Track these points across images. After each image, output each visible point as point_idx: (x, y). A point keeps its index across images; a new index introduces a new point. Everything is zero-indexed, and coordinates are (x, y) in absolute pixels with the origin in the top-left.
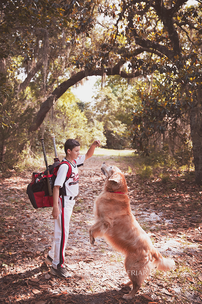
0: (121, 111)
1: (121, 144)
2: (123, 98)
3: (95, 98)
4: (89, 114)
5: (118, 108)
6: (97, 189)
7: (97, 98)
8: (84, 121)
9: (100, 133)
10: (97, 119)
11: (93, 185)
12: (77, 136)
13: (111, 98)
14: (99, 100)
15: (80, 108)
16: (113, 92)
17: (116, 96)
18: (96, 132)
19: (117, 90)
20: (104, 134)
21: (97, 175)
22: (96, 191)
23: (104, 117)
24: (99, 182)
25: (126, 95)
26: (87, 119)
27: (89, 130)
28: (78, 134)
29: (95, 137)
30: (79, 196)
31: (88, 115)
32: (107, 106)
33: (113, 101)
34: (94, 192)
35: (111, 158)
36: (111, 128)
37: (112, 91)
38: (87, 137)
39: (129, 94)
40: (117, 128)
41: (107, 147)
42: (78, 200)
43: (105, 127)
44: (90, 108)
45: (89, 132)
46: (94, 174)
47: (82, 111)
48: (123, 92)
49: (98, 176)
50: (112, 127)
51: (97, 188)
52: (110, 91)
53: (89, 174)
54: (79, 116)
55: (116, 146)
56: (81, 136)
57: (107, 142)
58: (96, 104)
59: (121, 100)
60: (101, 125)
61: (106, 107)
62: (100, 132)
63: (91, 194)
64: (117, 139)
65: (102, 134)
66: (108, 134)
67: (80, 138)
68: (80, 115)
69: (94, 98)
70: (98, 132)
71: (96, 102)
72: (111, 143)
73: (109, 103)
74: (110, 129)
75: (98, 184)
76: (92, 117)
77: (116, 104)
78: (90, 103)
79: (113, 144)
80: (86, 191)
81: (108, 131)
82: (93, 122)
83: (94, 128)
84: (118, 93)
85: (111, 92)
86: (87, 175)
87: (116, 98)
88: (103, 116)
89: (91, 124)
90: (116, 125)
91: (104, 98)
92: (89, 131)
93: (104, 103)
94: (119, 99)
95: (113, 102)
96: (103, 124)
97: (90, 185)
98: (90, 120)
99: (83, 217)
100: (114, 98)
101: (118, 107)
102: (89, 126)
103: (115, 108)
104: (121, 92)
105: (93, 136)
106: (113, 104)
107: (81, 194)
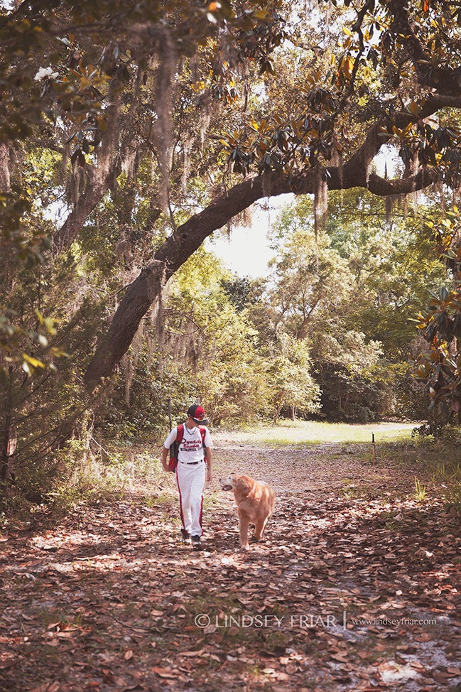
0: (361, 301)
1: (366, 405)
2: (366, 261)
3: (279, 265)
4: (261, 315)
5: (354, 294)
6: (322, 563)
7: (284, 266)
8: (248, 337)
9: (300, 373)
10: (289, 329)
11: (308, 546)
12: (232, 385)
13: (329, 264)
14: (292, 272)
15: (232, 300)
16: (332, 245)
17: (344, 255)
18: (288, 370)
19: (346, 238)
20: (314, 376)
21: (311, 509)
22: (322, 567)
23: (310, 323)
24: (324, 535)
25: (374, 250)
26: (257, 332)
27: (266, 364)
28: (233, 379)
29: (286, 386)
30: (269, 591)
31: (259, 319)
32: (318, 288)
33: (335, 271)
34: (316, 572)
35: (344, 451)
36: (334, 354)
37: (330, 242)
38: (261, 388)
39: (385, 248)
40: (353, 354)
41: (323, 415)
42: (267, 607)
43: (313, 354)
44: (264, 297)
45: (268, 371)
46: (304, 509)
47: (240, 309)
48: (365, 244)
49: (316, 514)
50: (338, 352)
51: (322, 558)
52: (325, 243)
53: (286, 511)
54: (232, 323)
55: (353, 411)
56: (244, 386)
57: (324, 399)
58: (282, 283)
59: (359, 268)
60: (302, 348)
61: (314, 290)
62: (301, 371)
63: (307, 580)
64: (355, 389)
65: (308, 376)
66: (325, 373)
67: (240, 391)
68: (236, 319)
69: (275, 265)
70: (294, 370)
71: (281, 279)
72: (337, 402)
73: (322, 278)
74: (329, 357)
75: (324, 544)
76: (272, 325)
77: (344, 282)
78: (264, 282)
79: (342, 406)
80: (287, 569)
81: (325, 366)
82: (276, 339)
83: (282, 359)
84: (347, 246)
85: (329, 244)
86: (282, 513)
87: (346, 262)
88: (308, 320)
89: (271, 346)
90: (349, 346)
91: (306, 263)
92: (266, 369)
93: (307, 280)
94: (356, 266)
95: (335, 276)
96: (307, 345)
97: (298, 547)
98: (268, 336)
99: (299, 671)
100: (340, 263)
101: (350, 289)
102: (266, 354)
103: (344, 292)
104: (359, 241)
105: (281, 382)
106: (336, 283)
107: (272, 581)
